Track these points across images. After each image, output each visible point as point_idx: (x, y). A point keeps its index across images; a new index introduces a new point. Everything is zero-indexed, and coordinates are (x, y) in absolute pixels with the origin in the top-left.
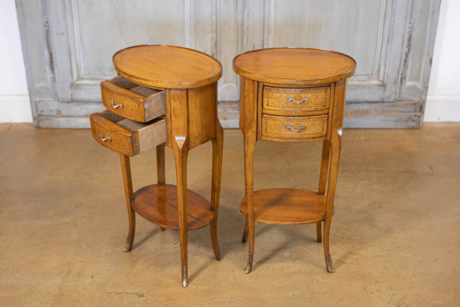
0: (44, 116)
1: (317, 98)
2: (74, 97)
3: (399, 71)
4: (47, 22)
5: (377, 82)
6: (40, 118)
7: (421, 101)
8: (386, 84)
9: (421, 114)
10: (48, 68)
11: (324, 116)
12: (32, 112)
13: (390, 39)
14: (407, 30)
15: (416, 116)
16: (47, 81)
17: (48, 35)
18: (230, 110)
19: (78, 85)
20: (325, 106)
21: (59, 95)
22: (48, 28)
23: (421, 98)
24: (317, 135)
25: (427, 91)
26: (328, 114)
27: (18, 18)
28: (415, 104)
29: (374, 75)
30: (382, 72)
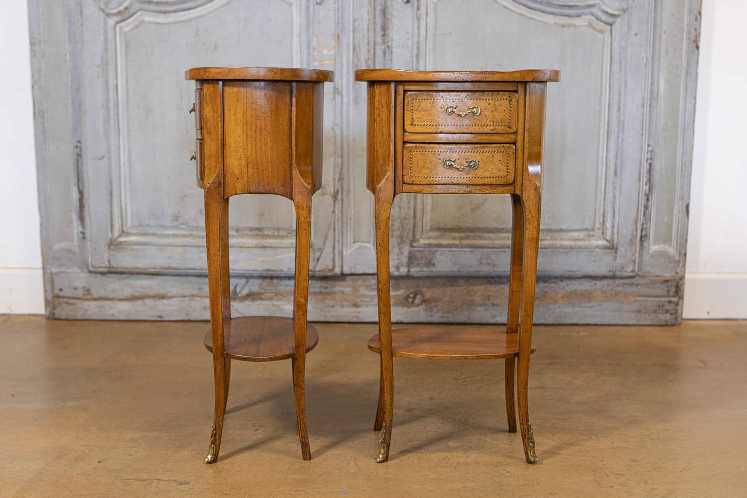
0: (63, 297)
1: (496, 110)
2: (114, 264)
3: (636, 223)
4: (79, 142)
5: (602, 242)
6: (56, 302)
7: (677, 277)
8: (617, 246)
9: (679, 300)
10: (75, 217)
11: (508, 145)
12: (45, 291)
13: (618, 171)
14: (646, 156)
15: (670, 302)
16: (72, 240)
17: (80, 161)
18: (363, 291)
19: (121, 243)
20: (510, 128)
21: (90, 260)
22: (81, 148)
23: (677, 273)
24: (498, 181)
25: (685, 261)
26: (514, 143)
27: (36, 136)
28: (667, 281)
29: (597, 231)
30: (609, 224)
